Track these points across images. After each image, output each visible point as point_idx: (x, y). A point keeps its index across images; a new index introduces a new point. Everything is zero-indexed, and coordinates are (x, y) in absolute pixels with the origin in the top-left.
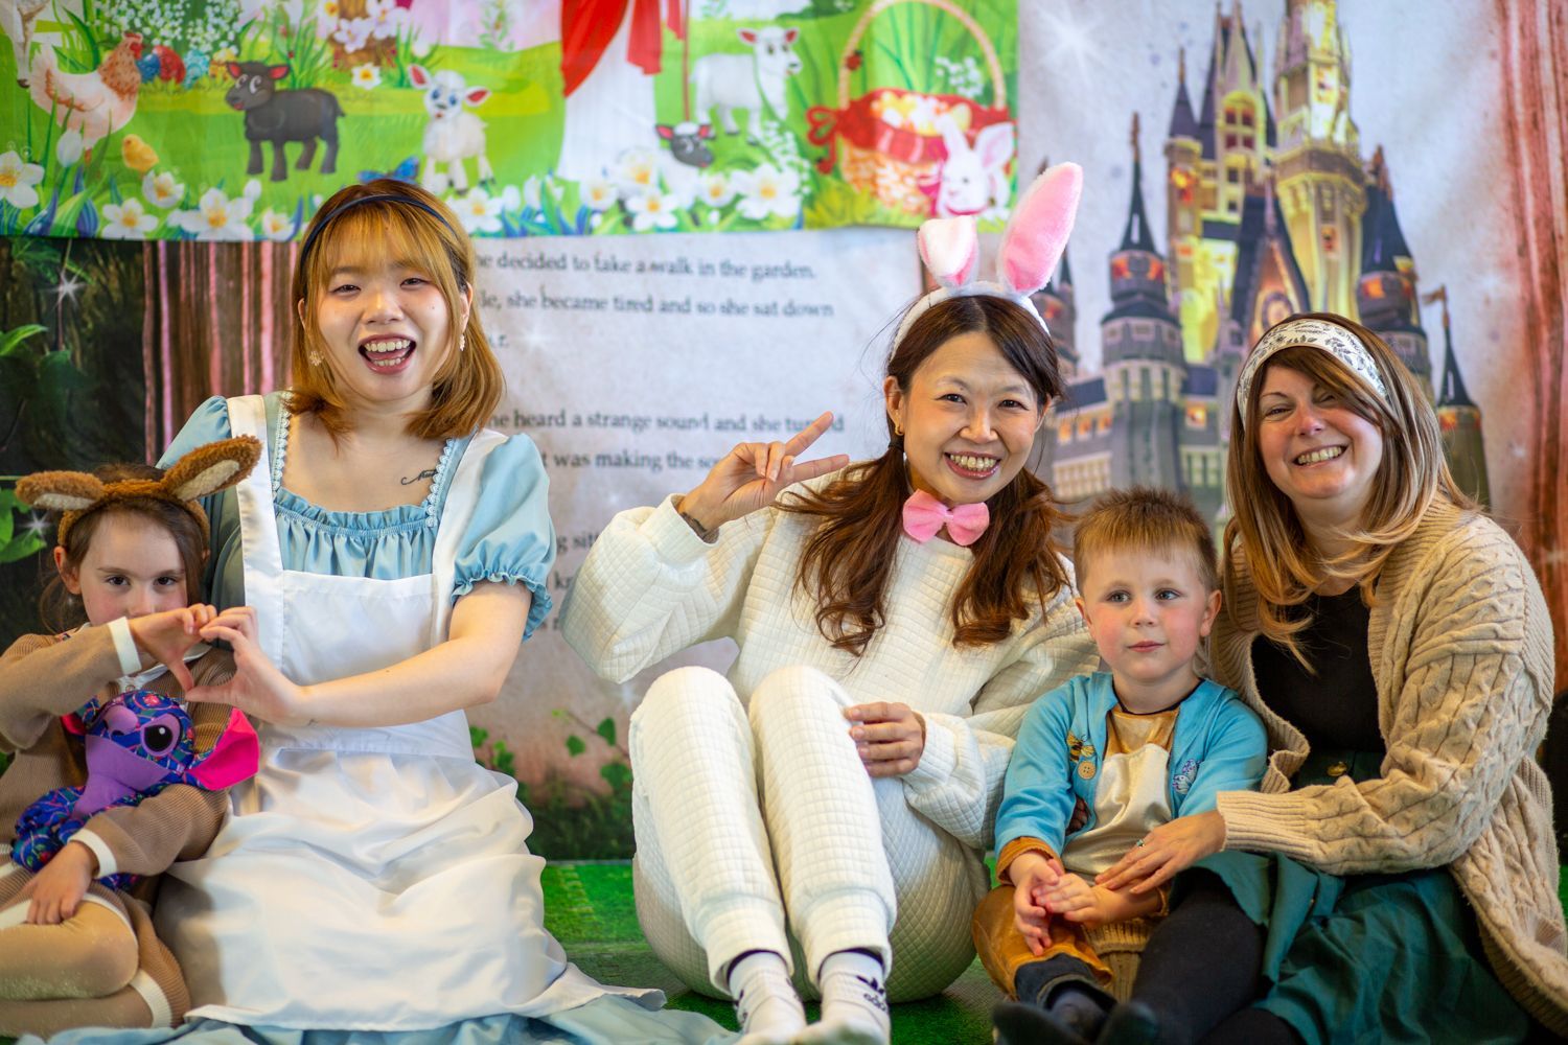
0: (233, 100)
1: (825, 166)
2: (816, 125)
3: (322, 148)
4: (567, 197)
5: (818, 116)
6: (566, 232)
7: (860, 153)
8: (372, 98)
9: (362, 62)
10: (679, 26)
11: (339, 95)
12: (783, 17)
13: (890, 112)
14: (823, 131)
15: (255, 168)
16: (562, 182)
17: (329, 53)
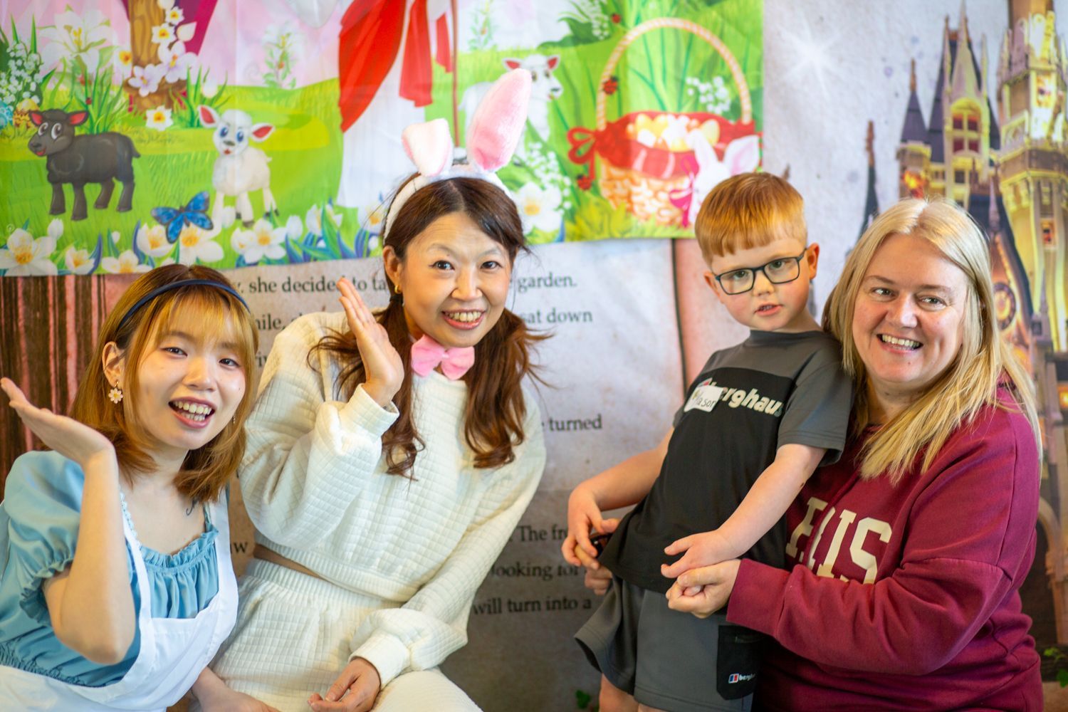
0: (35, 147)
1: (585, 182)
2: (576, 145)
3: (119, 187)
4: (346, 225)
5: (577, 136)
6: (345, 255)
7: (616, 172)
8: (164, 139)
9: (155, 105)
10: (448, 61)
11: (134, 138)
12: (545, 46)
13: (644, 133)
14: (583, 150)
15: (58, 209)
16: (342, 210)
17: (124, 98)
